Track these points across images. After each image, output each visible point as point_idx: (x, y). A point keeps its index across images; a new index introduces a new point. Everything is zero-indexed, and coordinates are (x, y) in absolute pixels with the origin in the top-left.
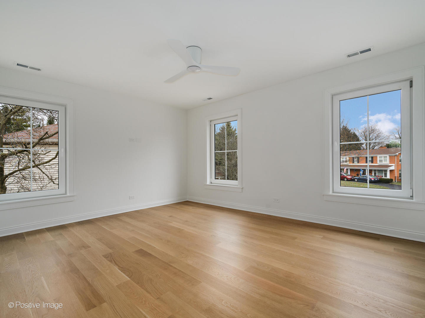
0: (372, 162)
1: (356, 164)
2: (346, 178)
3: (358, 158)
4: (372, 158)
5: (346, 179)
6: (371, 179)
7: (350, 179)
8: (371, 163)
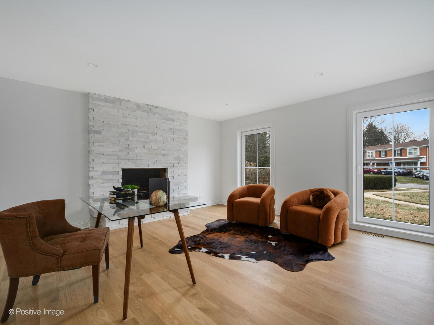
0: (401, 155)
1: (383, 157)
2: (372, 171)
3: (386, 152)
4: (401, 150)
5: (372, 173)
6: (400, 171)
7: (376, 172)
8: (399, 156)
